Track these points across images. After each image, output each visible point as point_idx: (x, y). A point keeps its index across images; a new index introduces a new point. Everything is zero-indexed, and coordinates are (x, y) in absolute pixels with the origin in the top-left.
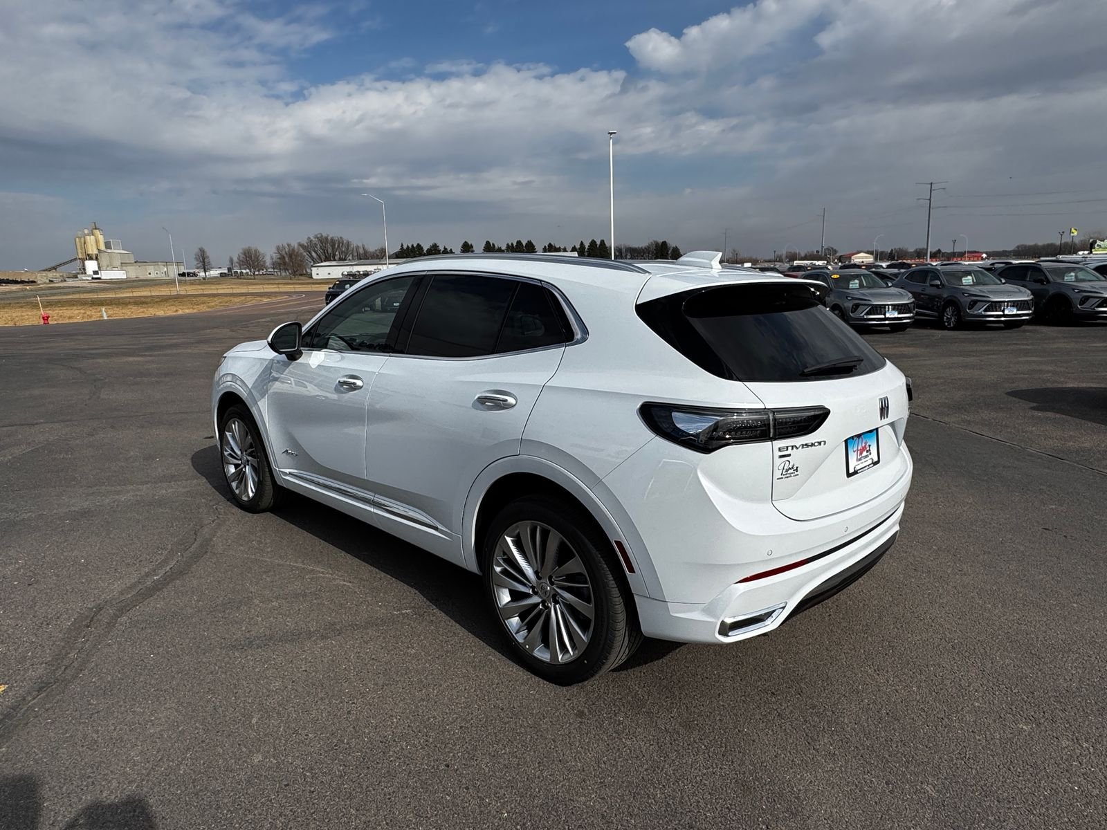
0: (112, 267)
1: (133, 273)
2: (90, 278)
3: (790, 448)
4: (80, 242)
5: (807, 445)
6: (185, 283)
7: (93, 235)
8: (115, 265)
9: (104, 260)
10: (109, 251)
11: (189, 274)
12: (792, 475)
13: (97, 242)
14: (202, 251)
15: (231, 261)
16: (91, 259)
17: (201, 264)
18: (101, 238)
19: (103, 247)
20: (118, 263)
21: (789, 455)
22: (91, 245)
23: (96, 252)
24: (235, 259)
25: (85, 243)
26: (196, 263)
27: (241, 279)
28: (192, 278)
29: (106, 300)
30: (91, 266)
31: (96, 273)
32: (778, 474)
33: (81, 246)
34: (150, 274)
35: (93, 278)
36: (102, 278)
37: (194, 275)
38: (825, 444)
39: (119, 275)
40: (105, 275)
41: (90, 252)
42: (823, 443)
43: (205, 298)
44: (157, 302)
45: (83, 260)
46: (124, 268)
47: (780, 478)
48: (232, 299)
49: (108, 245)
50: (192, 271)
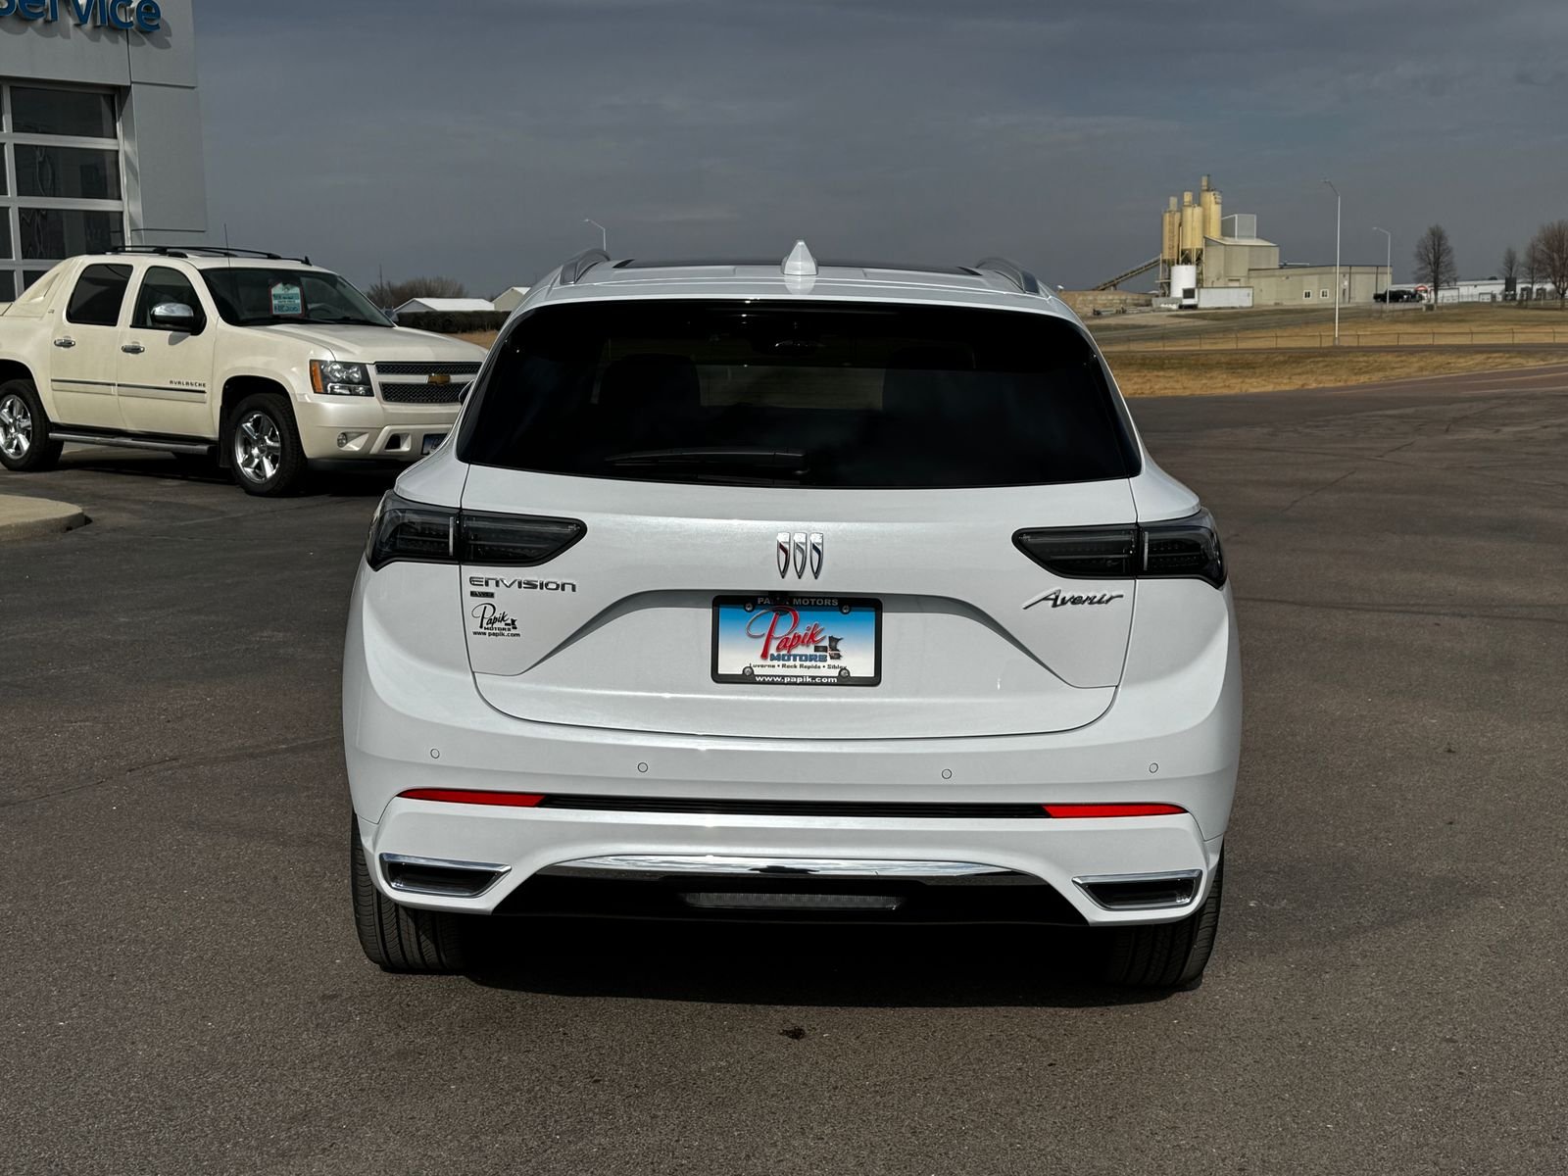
0: (1230, 280)
1: (1272, 292)
2: (1175, 307)
3: (492, 583)
4: (1172, 224)
5: (531, 585)
6: (1380, 318)
7: (1199, 205)
8: (1235, 274)
9: (1213, 263)
10: (1229, 241)
11: (1396, 297)
12: (506, 633)
13: (1205, 221)
14: (1437, 237)
15: (1510, 262)
16: (1187, 261)
17: (1428, 270)
18: (1215, 211)
19: (1215, 232)
20: (1240, 270)
21: (491, 595)
22: (1193, 229)
23: (1198, 244)
24: (1521, 257)
25: (1180, 225)
26: (1416, 265)
27: (1526, 308)
28: (1408, 306)
29: (1171, 356)
30: (1183, 277)
31: (1189, 293)
32: (474, 625)
33: (1172, 231)
34: (1308, 295)
35: (1181, 307)
36: (1201, 306)
37: (1414, 297)
38: (574, 589)
39: (1237, 298)
40: (1207, 300)
41: (1188, 245)
42: (568, 588)
43: (1390, 358)
44: (1275, 364)
45: (1169, 264)
46: (1253, 282)
47: (480, 633)
48: (1452, 359)
49: (1227, 229)
50: (1410, 287)
